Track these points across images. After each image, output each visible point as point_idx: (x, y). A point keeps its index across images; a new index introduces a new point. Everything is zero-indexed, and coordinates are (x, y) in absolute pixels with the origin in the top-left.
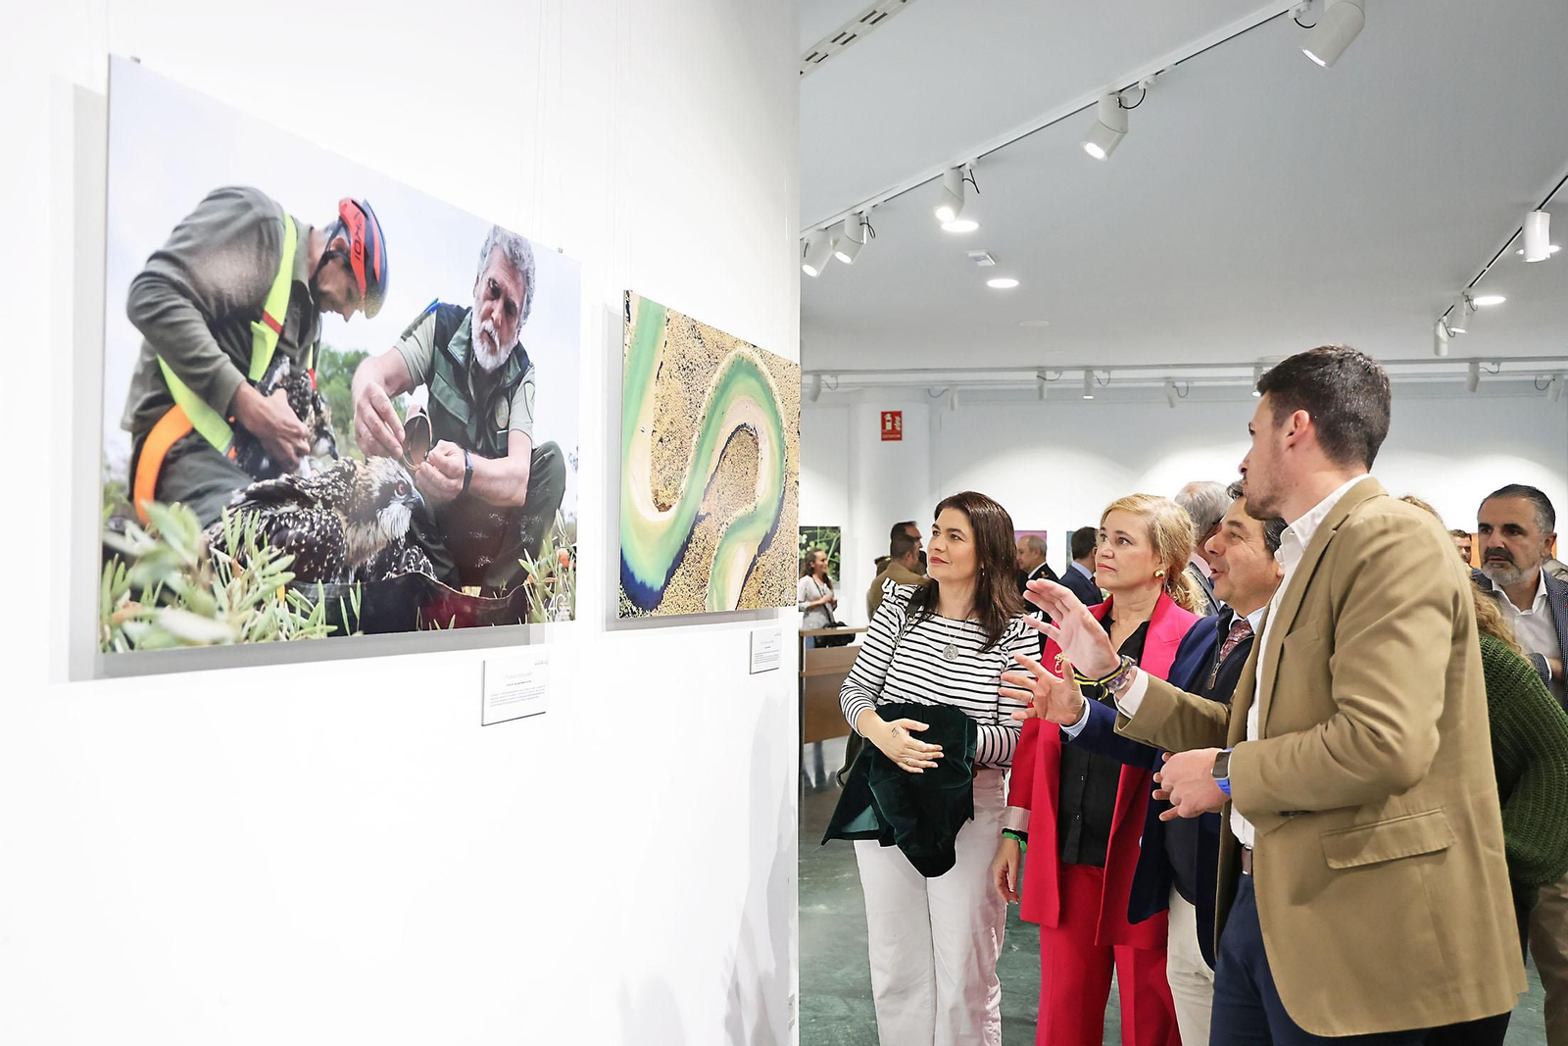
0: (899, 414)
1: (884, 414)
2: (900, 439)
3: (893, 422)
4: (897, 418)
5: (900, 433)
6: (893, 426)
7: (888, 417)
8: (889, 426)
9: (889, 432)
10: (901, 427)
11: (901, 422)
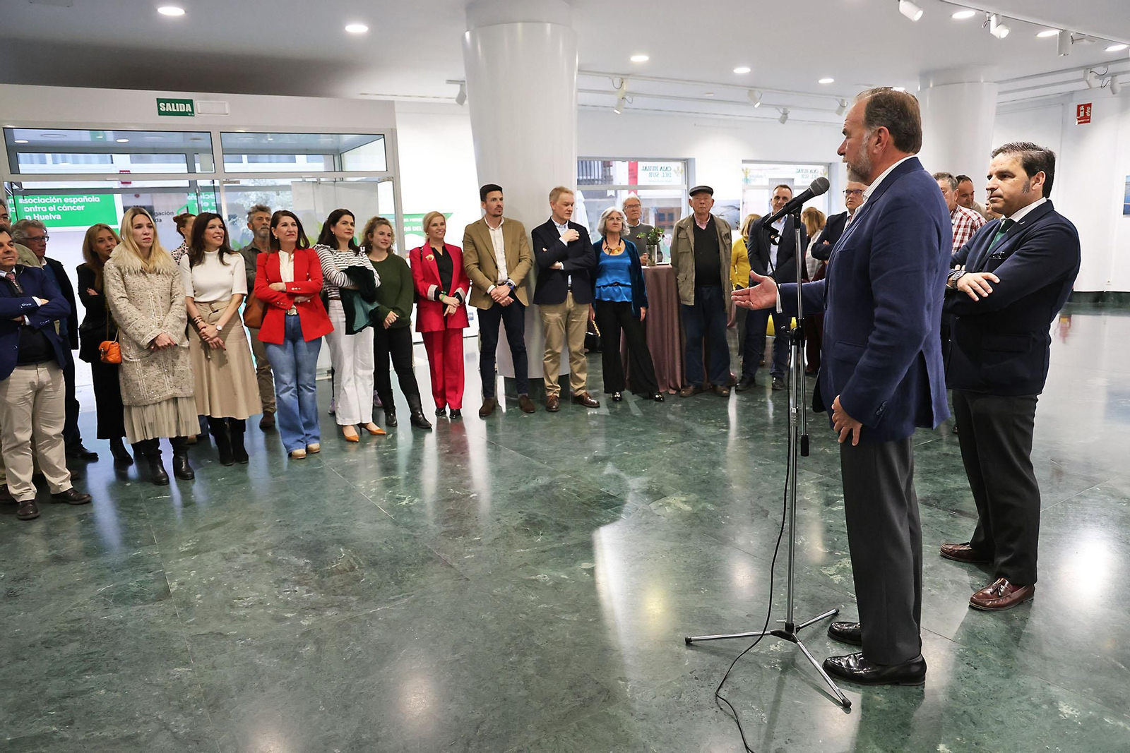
0: (1090, 105)
1: (1079, 106)
2: (1089, 122)
3: (1085, 111)
4: (1088, 108)
5: (1089, 118)
6: (1085, 114)
7: (1082, 108)
8: (1082, 114)
9: (1081, 118)
10: (1090, 113)
11: (1090, 110)
